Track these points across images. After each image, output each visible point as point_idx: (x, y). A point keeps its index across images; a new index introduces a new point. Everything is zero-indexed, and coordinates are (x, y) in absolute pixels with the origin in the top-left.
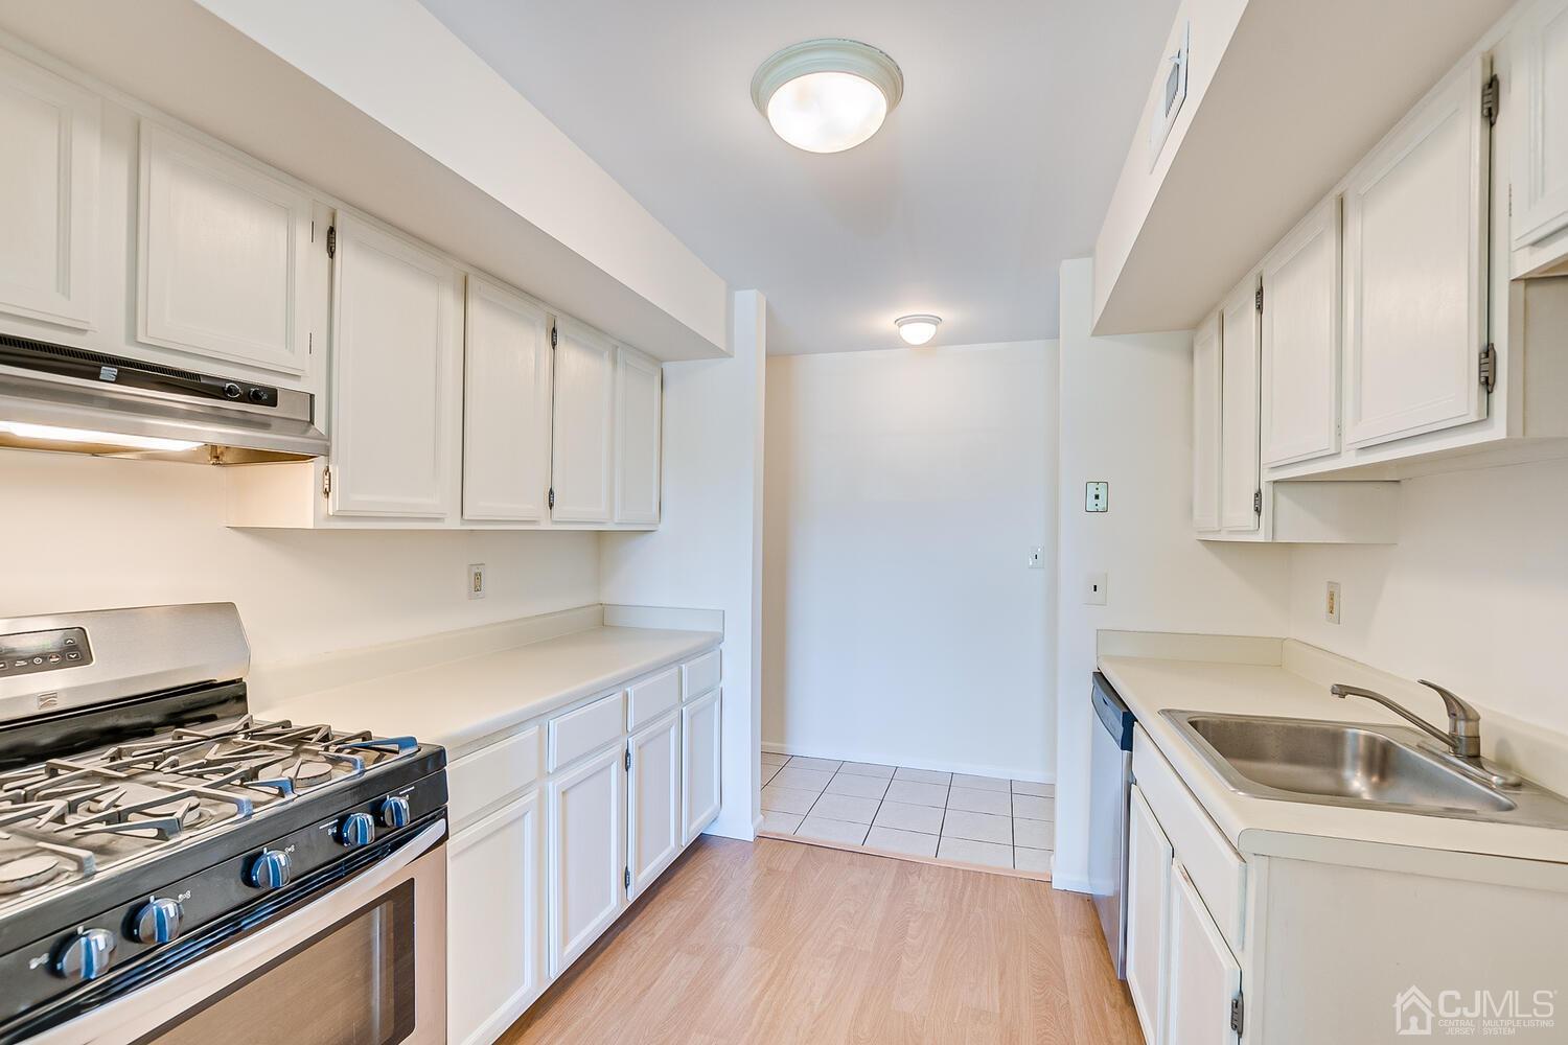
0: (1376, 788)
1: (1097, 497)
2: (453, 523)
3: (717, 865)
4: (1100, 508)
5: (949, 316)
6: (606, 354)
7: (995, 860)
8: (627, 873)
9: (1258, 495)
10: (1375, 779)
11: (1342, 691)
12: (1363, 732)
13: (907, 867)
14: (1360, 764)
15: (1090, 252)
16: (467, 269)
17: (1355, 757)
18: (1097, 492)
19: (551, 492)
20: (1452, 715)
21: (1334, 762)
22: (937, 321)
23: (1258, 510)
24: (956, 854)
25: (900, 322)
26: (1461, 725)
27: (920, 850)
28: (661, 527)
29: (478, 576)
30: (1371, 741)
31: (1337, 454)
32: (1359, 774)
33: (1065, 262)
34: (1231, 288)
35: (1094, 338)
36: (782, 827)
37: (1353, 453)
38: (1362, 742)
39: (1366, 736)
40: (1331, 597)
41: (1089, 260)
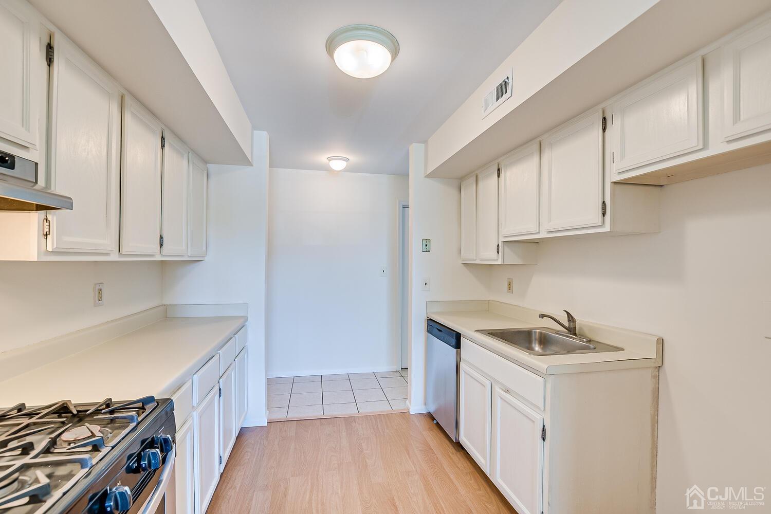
0: (542, 349)
1: (426, 245)
2: (114, 257)
3: (253, 442)
4: (427, 250)
5: (354, 158)
6: (186, 155)
7: (382, 408)
8: (220, 457)
9: (498, 246)
10: (542, 346)
11: (542, 316)
12: (538, 331)
13: (348, 420)
14: (537, 342)
15: (425, 142)
16: (125, 92)
17: (535, 339)
18: (426, 243)
19: (161, 237)
20: (569, 321)
21: (530, 341)
22: (347, 160)
23: (498, 252)
24: (367, 409)
25: (329, 159)
26: (571, 324)
27: (351, 411)
28: (206, 259)
29: (100, 291)
30: (541, 333)
31: (539, 233)
32: (537, 345)
33: (414, 144)
34: (484, 166)
35: (426, 179)
36: (280, 415)
37: (546, 233)
38: (537, 333)
39: (539, 332)
40: (510, 284)
41: (423, 145)
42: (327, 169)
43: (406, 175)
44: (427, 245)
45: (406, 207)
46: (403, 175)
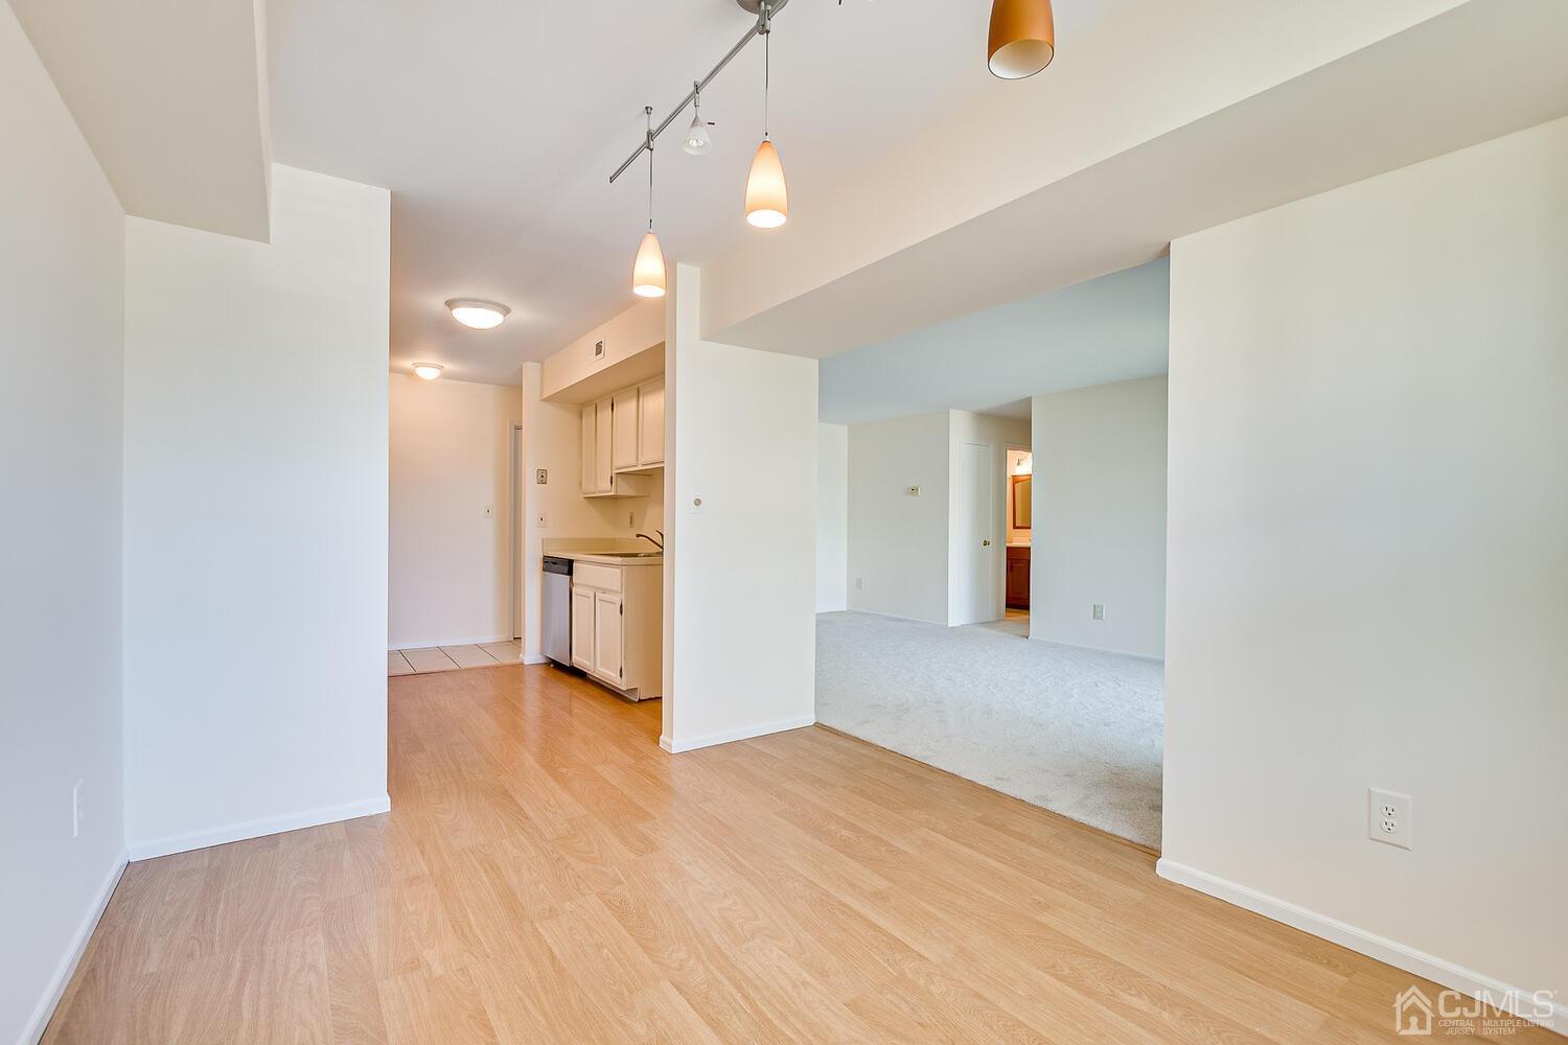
4: (544, 482)
9: (611, 477)
15: (543, 362)
18: (542, 474)
22: (441, 367)
23: (612, 484)
25: (416, 365)
31: (637, 465)
33: (529, 363)
34: (602, 397)
35: (543, 402)
37: (641, 466)
40: (631, 517)
41: (539, 365)
42: (410, 374)
43: (519, 388)
44: (542, 478)
45: (518, 428)
46: (514, 388)
